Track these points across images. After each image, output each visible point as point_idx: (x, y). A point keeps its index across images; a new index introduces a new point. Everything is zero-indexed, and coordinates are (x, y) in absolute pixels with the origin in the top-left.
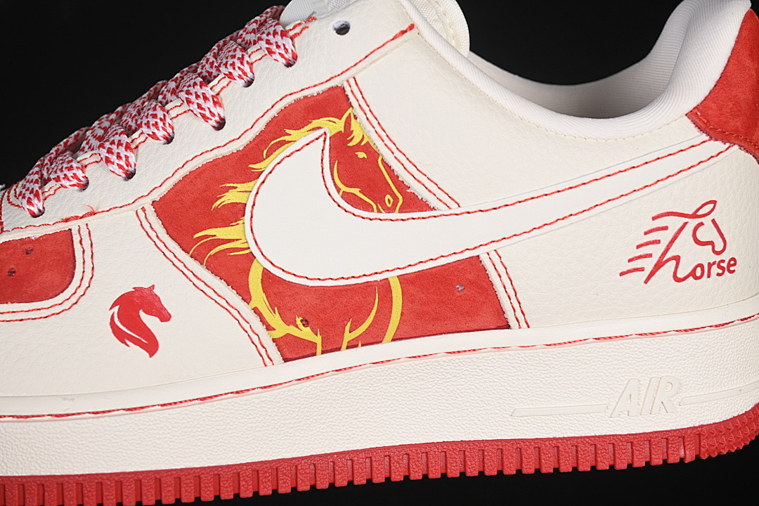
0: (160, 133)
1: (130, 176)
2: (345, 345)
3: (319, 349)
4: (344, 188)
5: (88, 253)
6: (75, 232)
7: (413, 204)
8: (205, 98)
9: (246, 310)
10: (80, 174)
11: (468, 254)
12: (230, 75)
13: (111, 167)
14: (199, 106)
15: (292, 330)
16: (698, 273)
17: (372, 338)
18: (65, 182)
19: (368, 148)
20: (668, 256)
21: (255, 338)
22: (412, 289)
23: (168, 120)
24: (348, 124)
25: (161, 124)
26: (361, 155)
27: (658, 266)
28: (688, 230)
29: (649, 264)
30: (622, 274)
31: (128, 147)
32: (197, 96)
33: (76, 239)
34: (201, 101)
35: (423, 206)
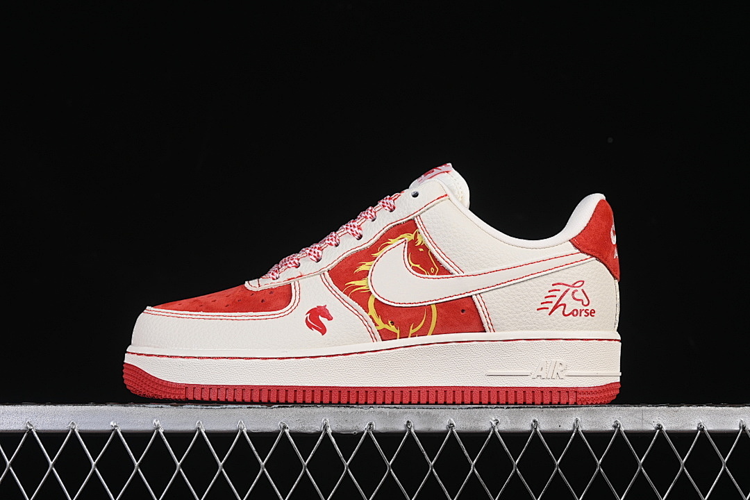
0: (334, 243)
1: (318, 261)
2: (410, 335)
3: (398, 336)
4: (413, 265)
5: (298, 292)
6: (292, 284)
7: (444, 271)
8: (354, 227)
9: (366, 316)
10: (296, 261)
11: (467, 295)
12: (366, 217)
13: (311, 257)
14: (351, 230)
15: (386, 326)
16: (575, 313)
17: (423, 332)
18: (290, 265)
19: (424, 247)
20: (560, 303)
21: (369, 329)
22: (441, 311)
23: (337, 238)
24: (416, 236)
25: (334, 239)
26: (421, 250)
27: (556, 307)
28: (570, 292)
29: (551, 306)
30: (538, 310)
31: (319, 249)
32: (351, 226)
33: (293, 287)
34: (352, 228)
35: (448, 272)
